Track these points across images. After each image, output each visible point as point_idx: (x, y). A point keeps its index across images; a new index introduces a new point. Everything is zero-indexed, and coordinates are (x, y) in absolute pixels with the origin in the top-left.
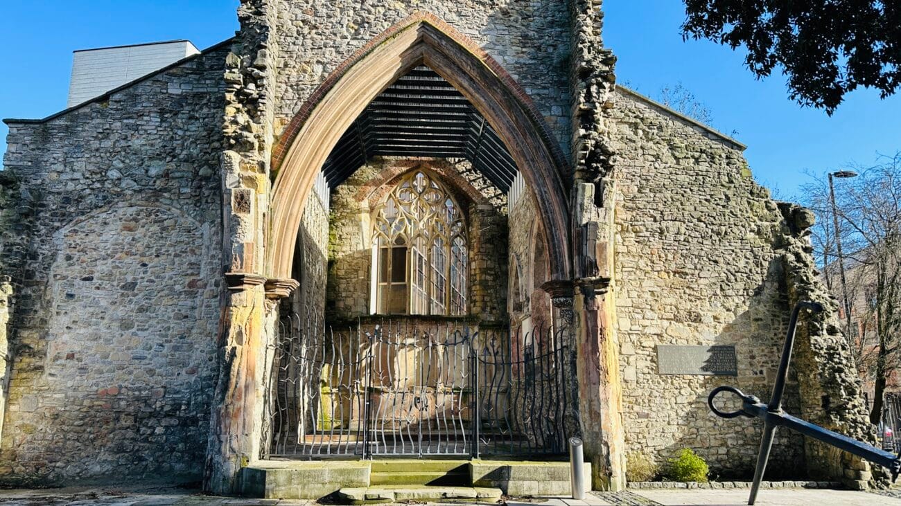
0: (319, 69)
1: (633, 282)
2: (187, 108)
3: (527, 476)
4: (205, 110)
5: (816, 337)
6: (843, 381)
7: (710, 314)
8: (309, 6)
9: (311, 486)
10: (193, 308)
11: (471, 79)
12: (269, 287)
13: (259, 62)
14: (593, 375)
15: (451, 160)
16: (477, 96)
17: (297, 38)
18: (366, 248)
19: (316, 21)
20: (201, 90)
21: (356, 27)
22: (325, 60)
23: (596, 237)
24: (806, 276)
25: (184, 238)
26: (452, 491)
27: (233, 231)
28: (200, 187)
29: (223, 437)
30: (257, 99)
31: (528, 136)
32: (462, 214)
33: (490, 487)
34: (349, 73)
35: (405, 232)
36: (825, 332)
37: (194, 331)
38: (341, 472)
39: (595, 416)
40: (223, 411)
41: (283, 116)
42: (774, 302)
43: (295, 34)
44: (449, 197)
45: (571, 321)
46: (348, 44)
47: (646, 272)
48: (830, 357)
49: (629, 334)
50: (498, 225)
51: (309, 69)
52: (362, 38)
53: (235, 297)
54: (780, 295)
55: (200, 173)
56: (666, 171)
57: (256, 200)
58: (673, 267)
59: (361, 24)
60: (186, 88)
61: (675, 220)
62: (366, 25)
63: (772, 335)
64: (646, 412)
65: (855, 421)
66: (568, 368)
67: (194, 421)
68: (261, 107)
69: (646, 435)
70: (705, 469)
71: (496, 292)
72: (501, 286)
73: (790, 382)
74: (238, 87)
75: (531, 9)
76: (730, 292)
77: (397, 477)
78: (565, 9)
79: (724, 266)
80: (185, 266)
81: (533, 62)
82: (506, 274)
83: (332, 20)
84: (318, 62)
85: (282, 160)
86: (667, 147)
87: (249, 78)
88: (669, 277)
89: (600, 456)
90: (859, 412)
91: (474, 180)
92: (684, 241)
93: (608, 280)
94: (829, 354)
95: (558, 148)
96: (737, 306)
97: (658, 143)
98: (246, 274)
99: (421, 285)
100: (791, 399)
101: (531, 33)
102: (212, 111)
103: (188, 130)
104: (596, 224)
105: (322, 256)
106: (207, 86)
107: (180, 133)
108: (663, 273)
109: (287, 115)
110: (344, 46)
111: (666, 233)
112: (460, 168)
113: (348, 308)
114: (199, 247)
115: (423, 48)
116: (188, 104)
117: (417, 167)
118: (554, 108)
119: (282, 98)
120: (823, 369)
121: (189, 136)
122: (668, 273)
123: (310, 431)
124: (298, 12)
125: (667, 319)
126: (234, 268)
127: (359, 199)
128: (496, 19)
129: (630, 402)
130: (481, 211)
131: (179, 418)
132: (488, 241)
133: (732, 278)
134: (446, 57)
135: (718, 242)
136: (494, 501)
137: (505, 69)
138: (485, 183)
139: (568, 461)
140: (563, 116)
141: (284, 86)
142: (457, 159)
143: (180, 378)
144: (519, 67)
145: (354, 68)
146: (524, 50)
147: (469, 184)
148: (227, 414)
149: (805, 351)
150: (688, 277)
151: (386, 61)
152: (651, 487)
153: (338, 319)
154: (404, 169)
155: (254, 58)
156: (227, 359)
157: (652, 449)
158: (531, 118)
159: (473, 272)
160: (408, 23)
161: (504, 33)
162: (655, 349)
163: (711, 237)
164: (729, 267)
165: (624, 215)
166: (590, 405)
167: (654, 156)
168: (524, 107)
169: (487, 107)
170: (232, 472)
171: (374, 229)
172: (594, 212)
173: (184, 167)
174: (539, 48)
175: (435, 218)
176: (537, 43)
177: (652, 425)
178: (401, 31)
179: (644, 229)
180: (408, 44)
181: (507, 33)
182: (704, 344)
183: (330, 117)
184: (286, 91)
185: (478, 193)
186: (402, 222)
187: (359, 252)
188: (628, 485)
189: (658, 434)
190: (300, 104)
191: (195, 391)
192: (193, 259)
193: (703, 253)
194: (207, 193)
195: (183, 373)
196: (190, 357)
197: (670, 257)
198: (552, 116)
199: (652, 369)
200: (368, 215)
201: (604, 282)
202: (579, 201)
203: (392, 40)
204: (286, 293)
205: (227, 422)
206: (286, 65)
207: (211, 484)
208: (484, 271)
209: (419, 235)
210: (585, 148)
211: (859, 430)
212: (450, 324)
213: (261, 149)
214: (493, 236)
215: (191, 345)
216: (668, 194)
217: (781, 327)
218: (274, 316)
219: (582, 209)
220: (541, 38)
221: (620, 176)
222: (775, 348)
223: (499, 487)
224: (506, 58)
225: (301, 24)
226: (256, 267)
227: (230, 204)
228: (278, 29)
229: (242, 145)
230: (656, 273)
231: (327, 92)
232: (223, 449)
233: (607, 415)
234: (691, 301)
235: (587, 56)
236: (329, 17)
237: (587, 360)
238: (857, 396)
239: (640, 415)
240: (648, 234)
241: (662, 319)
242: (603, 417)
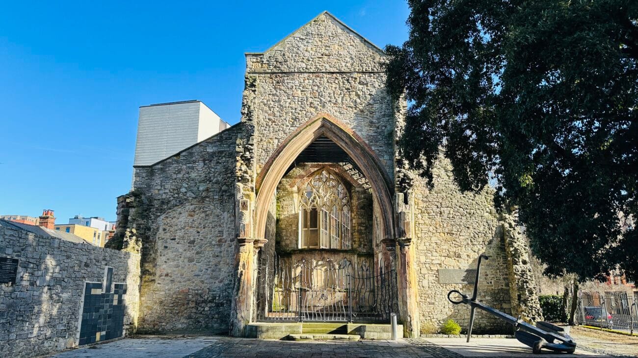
0: (276, 141)
1: (427, 238)
2: (215, 158)
3: (372, 330)
4: (224, 159)
5: (516, 266)
6: (527, 287)
7: (465, 254)
8: (271, 112)
9: (277, 333)
10: (221, 252)
11: (346, 143)
12: (255, 243)
13: (250, 142)
14: (404, 284)
15: (341, 164)
16: (349, 150)
17: (266, 127)
18: (296, 212)
19: (274, 119)
20: (222, 150)
21: (293, 121)
22: (279, 138)
23: (405, 219)
24: (513, 235)
25: (216, 219)
26: (338, 336)
27: (240, 218)
28: (222, 195)
29: (238, 311)
30: (250, 159)
31: (373, 170)
32: (347, 193)
33: (355, 334)
34: (290, 143)
35: (317, 203)
36: (521, 263)
37: (221, 263)
38: (290, 327)
39: (405, 303)
40: (237, 300)
41: (260, 164)
42: (498, 248)
43: (265, 126)
44: (340, 183)
45: (395, 257)
46: (289, 129)
47: (433, 233)
48: (523, 275)
49: (425, 264)
50: (367, 199)
51: (272, 142)
52: (296, 126)
53: (242, 248)
54: (501, 244)
55: (222, 189)
56: (443, 183)
57: (250, 204)
58: (447, 230)
59: (295, 119)
60: (215, 149)
61: (448, 207)
62: (297, 120)
63: (497, 264)
64: (433, 302)
65: (532, 307)
66: (394, 280)
67: (222, 304)
68: (252, 162)
69: (433, 313)
70: (459, 329)
71: (366, 236)
72: (369, 232)
73: (505, 288)
74: (242, 154)
75: (374, 109)
76: (475, 243)
77: (314, 330)
78: (391, 108)
79: (473, 230)
80: (217, 232)
81: (375, 134)
82: (372, 225)
83: (282, 118)
84: (276, 138)
85: (261, 185)
86: (444, 171)
87: (247, 149)
88: (445, 235)
89: (407, 322)
90: (535, 302)
91: (354, 175)
92: (452, 217)
93: (411, 239)
94: (522, 274)
95: (388, 175)
96: (479, 250)
97: (439, 169)
98: (246, 238)
99: (326, 229)
100: (506, 296)
101: (374, 121)
102: (227, 159)
103: (216, 169)
104: (404, 213)
105: (274, 219)
106: (225, 147)
107: (213, 170)
108: (442, 233)
109: (262, 164)
110: (287, 130)
111: (443, 214)
112: (346, 168)
113: (287, 245)
114: (223, 224)
115: (324, 129)
116: (216, 156)
117: (323, 168)
118: (385, 156)
119: (260, 156)
120: (518, 281)
121: (217, 171)
122: (444, 233)
123: (270, 311)
124: (267, 115)
125: (444, 256)
126: (241, 235)
127: (292, 186)
128: (358, 114)
129: (425, 297)
130: (358, 191)
131: (215, 303)
132: (362, 208)
133: (477, 236)
134: (334, 133)
135: (469, 218)
136: (357, 340)
137: (362, 138)
138: (360, 176)
139: (390, 324)
140: (390, 160)
141: (260, 150)
142: (344, 163)
143: (216, 285)
144: (370, 138)
145: (292, 141)
146: (371, 128)
147: (351, 177)
148: (240, 301)
149: (511, 273)
150: (454, 235)
151: (306, 136)
152: (431, 337)
154: (316, 169)
155: (248, 140)
156: (239, 276)
157: (436, 320)
158: (374, 161)
159: (354, 225)
160: (317, 118)
161: (361, 121)
162: (438, 271)
163: (466, 215)
164: (475, 230)
165: (422, 205)
166: (403, 298)
167: (437, 175)
168: (371, 156)
169: (354, 156)
170: (242, 327)
171: (300, 202)
172: (404, 207)
173: (215, 186)
174: (378, 128)
175: (333, 195)
176: (377, 125)
177: (436, 308)
178: (313, 123)
179: (432, 212)
180: (317, 128)
181: (362, 121)
182: (462, 268)
183: (281, 163)
184: (262, 152)
185: (356, 181)
186: (315, 198)
187: (292, 215)
188: (420, 336)
189: (439, 313)
190: (268, 158)
191: (223, 290)
192: (220, 229)
193: (462, 224)
194: (226, 198)
195: (217, 282)
196: (220, 275)
197: (445, 225)
198: (384, 160)
199: (436, 281)
200: (297, 195)
201: (409, 240)
202: (397, 201)
203: (309, 127)
204: (262, 245)
205: (240, 304)
206: (261, 140)
207: (233, 332)
208: (360, 224)
209: (324, 205)
210: (399, 177)
211: (533, 311)
212: (342, 254)
213: (252, 181)
214: (364, 205)
215: (220, 269)
216: (444, 194)
217: (501, 260)
218: (256, 256)
219: (398, 205)
220: (379, 122)
221: (420, 185)
222: (498, 271)
223: (360, 335)
224: (362, 133)
225: (268, 120)
226: (250, 234)
227: (239, 206)
228: (258, 123)
229: (244, 180)
230: (438, 234)
231: (280, 152)
232: (238, 317)
233: (410, 303)
234: (456, 247)
236: (280, 116)
237: (401, 277)
238: (534, 295)
239: (430, 303)
240: (434, 214)
241: (441, 256)
242: (408, 304)
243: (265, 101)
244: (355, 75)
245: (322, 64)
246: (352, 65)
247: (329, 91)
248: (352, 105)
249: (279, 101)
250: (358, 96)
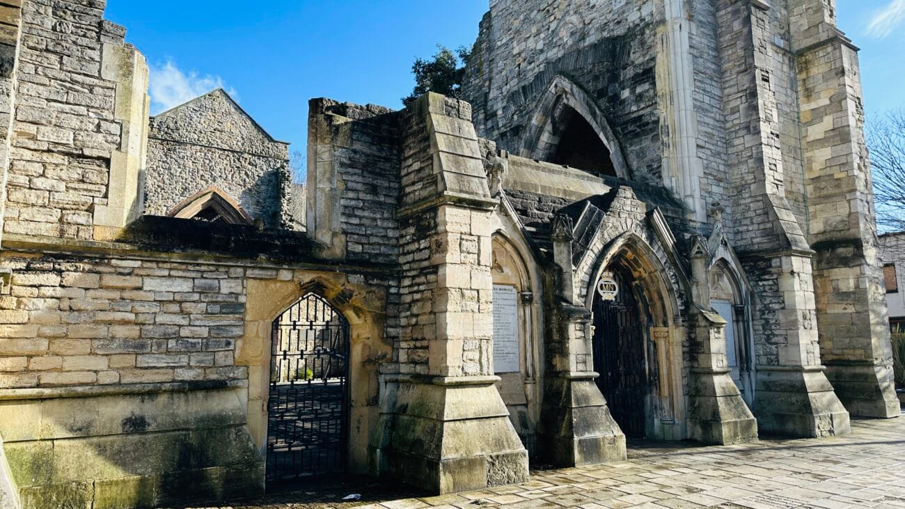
0: (165, 209)
8: (161, 179)
11: (233, 217)
17: (154, 194)
19: (164, 186)
21: (183, 191)
22: (168, 206)
46: (179, 198)
51: (160, 209)
52: (185, 196)
59: (185, 189)
62: (187, 190)
81: (261, 213)
83: (172, 186)
84: (164, 206)
101: (261, 200)
110: (177, 199)
115: (213, 202)
124: (155, 181)
128: (246, 193)
134: (223, 207)
137: (248, 215)
144: (255, 215)
145: (182, 210)
146: (257, 207)
151: (195, 207)
160: (207, 191)
161: (249, 199)
174: (263, 207)
176: (263, 205)
178: (203, 195)
180: (207, 201)
203: (199, 199)
220: (265, 203)
224: (249, 210)
235: (284, 218)
236: (170, 185)
241: (303, 318)
243: (155, 167)
244: (246, 155)
245: (214, 138)
246: (243, 144)
247: (220, 166)
248: (242, 183)
249: (169, 169)
250: (246, 174)
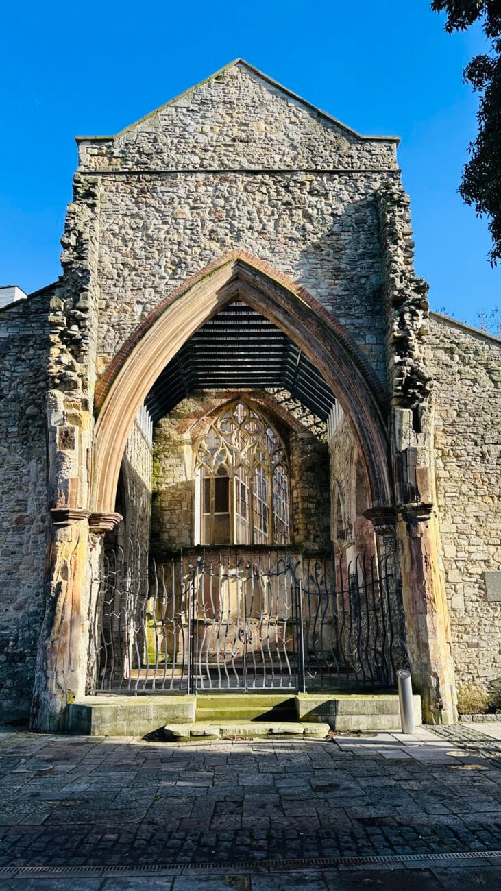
0: (139, 308)
1: (456, 508)
2: (14, 351)
3: (355, 710)
4: (31, 352)
8: (129, 249)
9: (137, 722)
10: (21, 544)
11: (286, 312)
12: (93, 521)
13: (81, 304)
14: (420, 605)
15: (270, 390)
16: (292, 328)
17: (117, 280)
18: (189, 479)
19: (135, 263)
20: (28, 333)
21: (174, 267)
22: (145, 301)
23: (416, 463)
25: (12, 476)
26: (278, 727)
27: (58, 467)
28: (27, 426)
29: (49, 673)
30: (80, 340)
31: (344, 365)
32: (282, 443)
33: (317, 722)
34: (168, 311)
35: (227, 462)
37: (22, 567)
38: (167, 708)
39: (423, 647)
40: (49, 647)
41: (105, 355)
43: (116, 277)
44: (269, 427)
45: (395, 547)
46: (167, 284)
47: (470, 497)
49: (455, 561)
50: (319, 453)
51: (130, 310)
52: (180, 278)
53: (60, 532)
55: (27, 412)
56: (485, 395)
57: (80, 436)
58: (497, 491)
59: (179, 264)
60: (13, 332)
61: (497, 444)
62: (183, 265)
64: (476, 641)
66: (394, 597)
67: (22, 657)
68: (84, 347)
69: (477, 665)
71: (319, 520)
72: (323, 514)
74: (62, 329)
75: (342, 242)
77: (222, 713)
78: (376, 240)
80: (13, 503)
81: (346, 293)
82: (328, 501)
83: (150, 261)
84: (138, 302)
85: (105, 397)
86: (485, 371)
87: (72, 319)
88: (493, 501)
89: (429, 688)
91: (293, 410)
93: (431, 506)
95: (374, 376)
97: (475, 367)
98: (71, 509)
99: (244, 515)
101: (343, 266)
102: (38, 352)
103: (15, 371)
104: (415, 450)
105: (146, 488)
106: (33, 329)
107: (7, 374)
108: (487, 497)
109: (109, 354)
110: (163, 286)
111: (488, 457)
112: (279, 397)
113: (172, 539)
114: (26, 484)
115: (238, 285)
116: (15, 347)
117: (237, 398)
118: (368, 337)
119: (104, 338)
121: (16, 377)
122: (492, 497)
123: (135, 666)
124: (119, 255)
125: (494, 545)
126: (59, 504)
127: (181, 431)
128: (309, 254)
129: (459, 631)
130: (301, 439)
131: (7, 654)
132: (309, 469)
134: (261, 292)
136: (322, 737)
137: (318, 301)
138: (304, 411)
139: (397, 693)
140: (378, 344)
141: (105, 326)
142: (276, 389)
143: (8, 614)
144: (332, 298)
145: (172, 306)
146: (337, 282)
147: (288, 413)
148: (53, 649)
151: (203, 299)
152: (484, 720)
153: (163, 551)
154: (224, 401)
155: (76, 301)
156: (53, 594)
157: (482, 680)
158: (346, 346)
159: (295, 500)
160: (223, 262)
161: (316, 266)
162: (482, 575)
165: (444, 440)
166: (418, 636)
167: (471, 380)
168: (338, 337)
169: (303, 339)
170: (58, 709)
171: (197, 460)
172: (413, 438)
173: (12, 406)
174: (351, 280)
175: (256, 447)
176: (350, 275)
177: (483, 655)
178: (216, 270)
179: (465, 454)
180: (224, 282)
181: (319, 266)
183: (150, 353)
184: (108, 331)
185: (297, 421)
186: (223, 452)
187: (182, 483)
188: (459, 718)
189: (490, 664)
190: (121, 343)
191: (23, 627)
192: (20, 496)
194: (33, 431)
195: (11, 608)
196: (17, 593)
197: (493, 481)
198: (366, 345)
199: (480, 597)
200: (190, 447)
201: (427, 508)
202: (397, 427)
203: (208, 278)
204: (110, 526)
205: (54, 657)
206: (107, 306)
207: (38, 722)
208: (306, 499)
209: (240, 465)
210: (401, 375)
212: (274, 554)
213: (85, 387)
214: (313, 463)
215: (18, 581)
216: (488, 418)
218: (99, 549)
219: (401, 435)
220: (354, 269)
221: (439, 401)
223: (326, 721)
224: (319, 290)
225: (121, 267)
226: (81, 502)
227: (55, 441)
228: (100, 273)
229: (67, 384)
230: (480, 498)
231: (147, 330)
232: (49, 685)
233: (435, 645)
235: (399, 285)
236: (147, 259)
237: (412, 588)
239: (469, 645)
240: (469, 458)
241: (488, 544)
242: (431, 648)
243: (116, 228)
244: (302, 177)
245: (233, 157)
246: (294, 159)
247: (250, 208)
248: (297, 235)
249: (145, 228)
250: (307, 216)
